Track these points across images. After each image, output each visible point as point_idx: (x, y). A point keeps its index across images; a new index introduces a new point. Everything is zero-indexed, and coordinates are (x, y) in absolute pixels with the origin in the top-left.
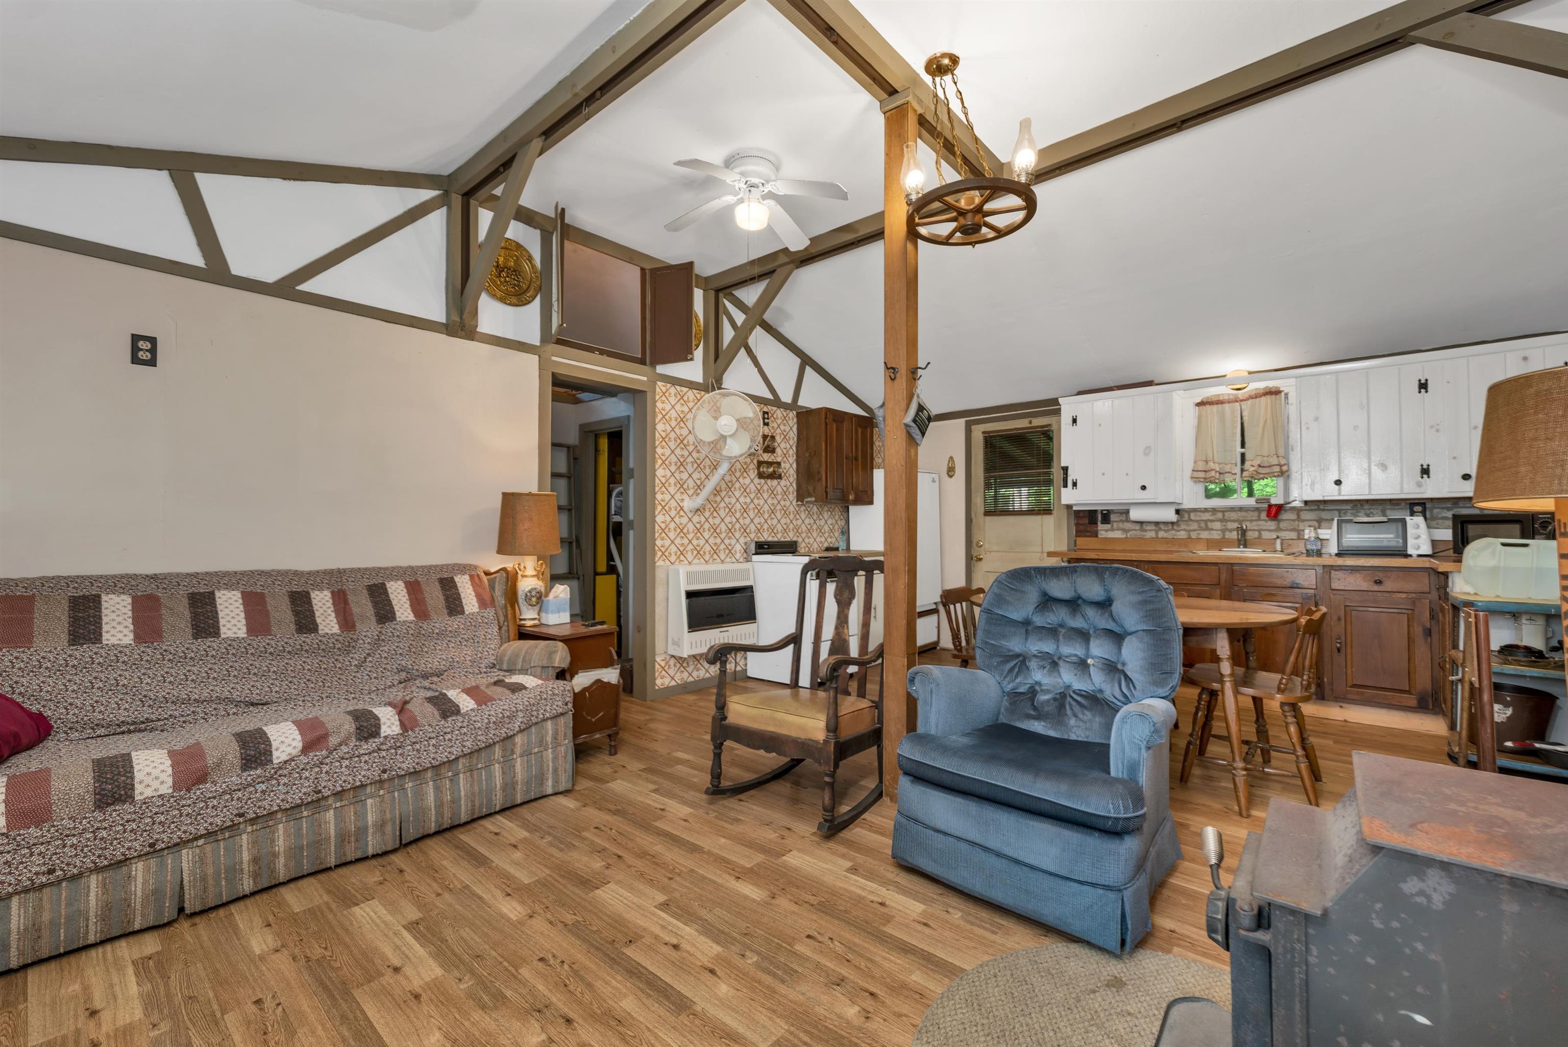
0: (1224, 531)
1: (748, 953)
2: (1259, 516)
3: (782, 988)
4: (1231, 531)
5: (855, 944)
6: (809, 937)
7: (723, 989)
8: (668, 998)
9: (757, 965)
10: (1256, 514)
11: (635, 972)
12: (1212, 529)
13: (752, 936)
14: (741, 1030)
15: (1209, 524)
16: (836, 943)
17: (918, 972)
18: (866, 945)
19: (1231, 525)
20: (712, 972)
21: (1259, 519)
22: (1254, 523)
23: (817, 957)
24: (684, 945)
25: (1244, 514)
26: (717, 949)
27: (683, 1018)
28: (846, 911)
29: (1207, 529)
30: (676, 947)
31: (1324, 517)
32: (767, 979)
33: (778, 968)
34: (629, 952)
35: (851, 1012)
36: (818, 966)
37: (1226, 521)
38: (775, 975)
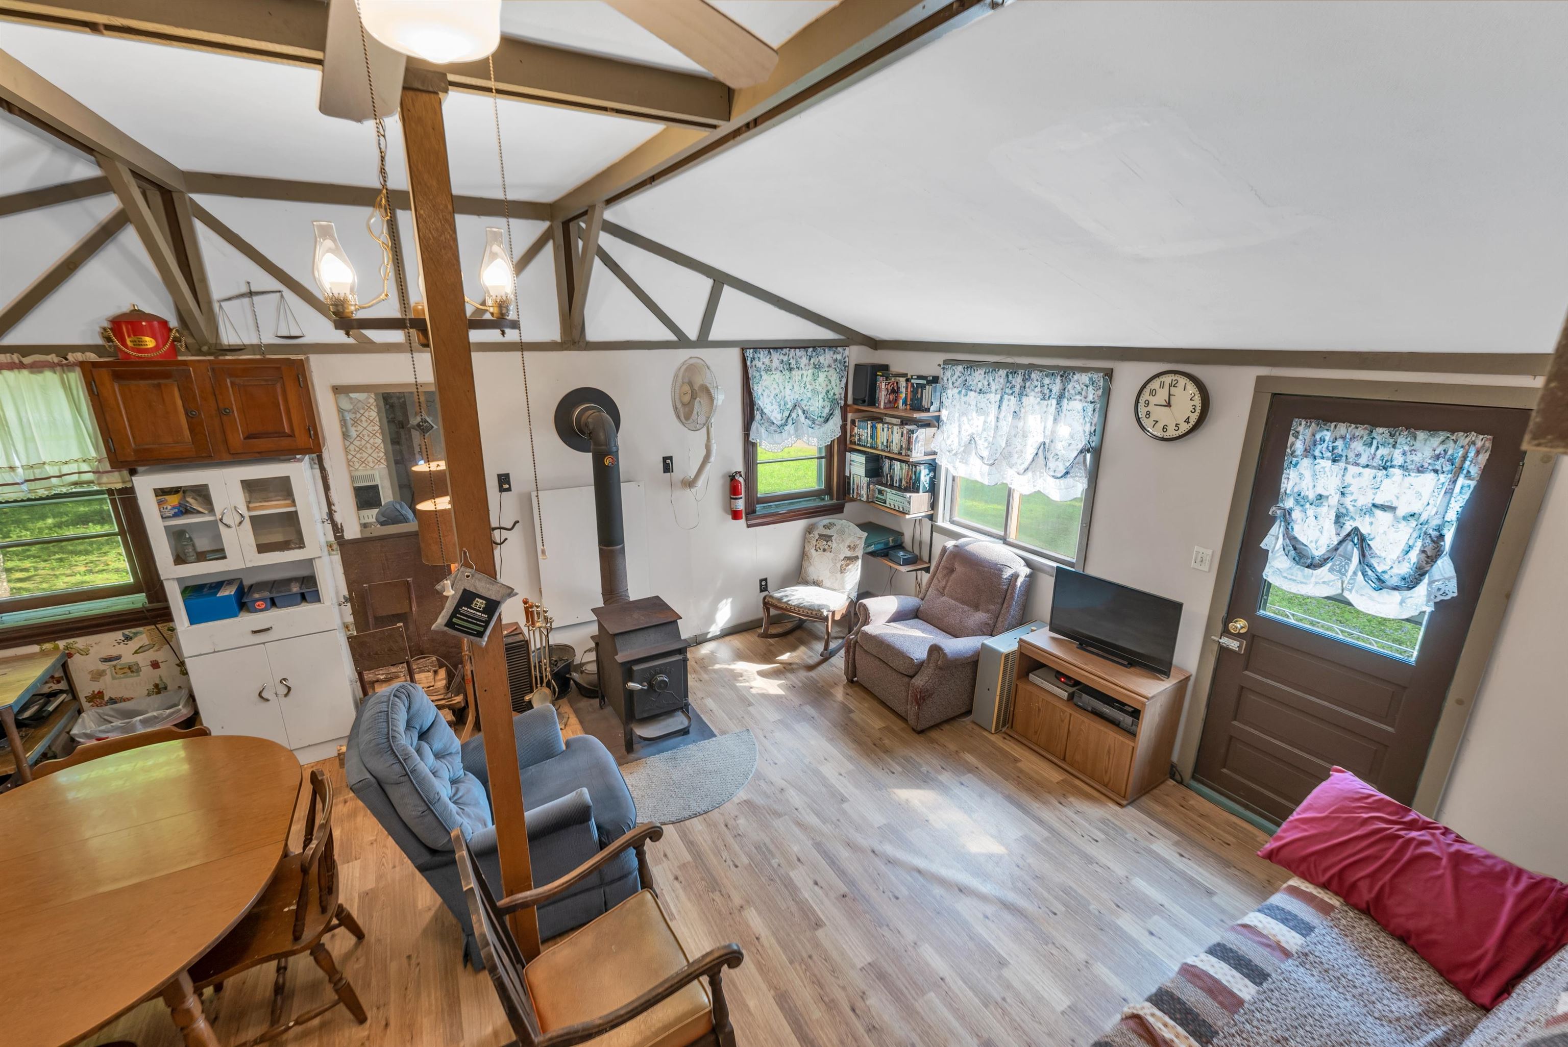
1: (776, 866)
3: (767, 841)
5: (714, 854)
6: (736, 867)
7: (796, 848)
8: (825, 852)
9: (773, 856)
11: (841, 872)
13: (769, 878)
14: (793, 826)
16: (724, 858)
17: (696, 829)
18: (709, 852)
20: (799, 860)
23: (740, 853)
24: (811, 883)
26: (792, 874)
27: (818, 839)
28: (703, 879)
30: (816, 883)
32: (772, 847)
33: (764, 853)
34: (844, 889)
35: (742, 821)
36: (742, 847)
38: (767, 848)
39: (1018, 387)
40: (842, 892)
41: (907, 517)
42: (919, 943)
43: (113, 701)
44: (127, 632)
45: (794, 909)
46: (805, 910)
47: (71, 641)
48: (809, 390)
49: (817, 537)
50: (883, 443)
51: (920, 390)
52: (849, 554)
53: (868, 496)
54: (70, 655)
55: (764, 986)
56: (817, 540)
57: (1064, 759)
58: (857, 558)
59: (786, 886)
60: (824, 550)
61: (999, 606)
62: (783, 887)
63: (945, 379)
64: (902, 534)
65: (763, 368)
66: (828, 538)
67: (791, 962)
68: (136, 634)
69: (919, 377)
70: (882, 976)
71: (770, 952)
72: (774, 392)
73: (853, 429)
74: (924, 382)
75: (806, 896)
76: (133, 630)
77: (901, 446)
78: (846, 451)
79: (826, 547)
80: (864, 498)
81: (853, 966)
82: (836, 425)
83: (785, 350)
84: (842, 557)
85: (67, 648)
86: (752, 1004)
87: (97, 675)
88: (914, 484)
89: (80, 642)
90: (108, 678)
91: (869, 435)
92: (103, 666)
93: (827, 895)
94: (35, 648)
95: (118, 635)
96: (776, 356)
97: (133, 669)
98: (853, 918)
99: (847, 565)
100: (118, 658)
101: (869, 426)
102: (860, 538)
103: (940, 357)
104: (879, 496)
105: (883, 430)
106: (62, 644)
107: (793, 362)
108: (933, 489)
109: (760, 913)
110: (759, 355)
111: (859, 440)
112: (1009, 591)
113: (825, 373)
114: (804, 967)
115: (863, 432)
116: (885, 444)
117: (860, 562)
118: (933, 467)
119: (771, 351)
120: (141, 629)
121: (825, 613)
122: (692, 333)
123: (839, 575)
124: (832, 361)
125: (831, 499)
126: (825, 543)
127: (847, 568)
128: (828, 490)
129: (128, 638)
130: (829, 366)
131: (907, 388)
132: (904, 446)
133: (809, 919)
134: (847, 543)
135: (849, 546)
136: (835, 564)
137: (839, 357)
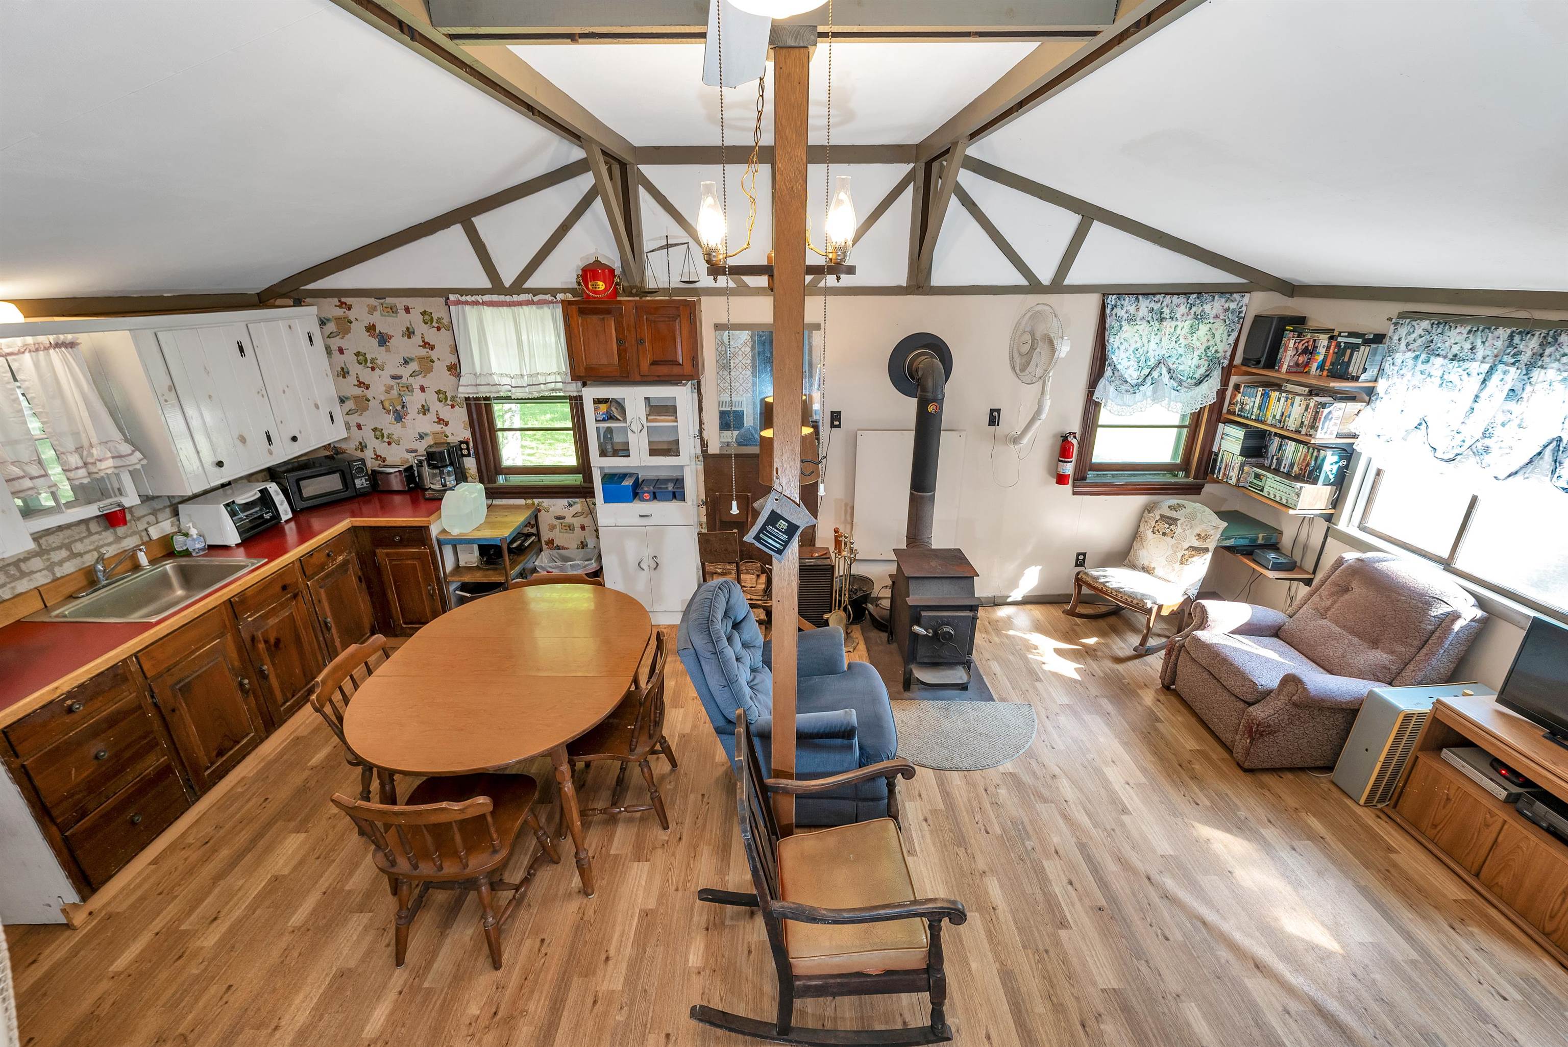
0: (50, 568)
1: (1029, 848)
2: (88, 529)
3: (1026, 820)
4: (61, 563)
5: (967, 811)
6: (988, 833)
7: (1056, 840)
8: (1089, 855)
9: (1029, 838)
10: (83, 527)
11: (1103, 884)
12: (33, 572)
13: (1019, 856)
14: (1059, 817)
15: (23, 566)
16: (976, 819)
17: (954, 783)
18: (963, 809)
19: (57, 556)
20: (1057, 852)
21: (90, 534)
22: (86, 541)
23: (995, 821)
24: (1065, 881)
25: (67, 532)
26: (1046, 863)
27: (1084, 840)
28: (951, 831)
29: (23, 575)
30: (1071, 883)
31: (158, 507)
32: (1029, 828)
33: (1019, 830)
34: (1103, 902)
35: (1003, 791)
36: (997, 817)
37: (47, 552)
38: (1024, 828)
39: (1529, 353)
40: (1099, 904)
41: (1291, 512)
42: (1183, 998)
43: (558, 548)
44: (570, 500)
45: (1040, 897)
46: (1052, 904)
47: (540, 500)
48: (1182, 345)
49: (1158, 517)
50: (1274, 416)
51: (1349, 351)
52: (1196, 544)
53: (1238, 479)
54: (539, 511)
55: (990, 956)
56: (1157, 522)
57: (1477, 875)
58: (1206, 550)
59: (1035, 872)
60: (1164, 534)
61: (1413, 650)
62: (1032, 872)
63: (1396, 338)
64: (1281, 533)
65: (1125, 316)
66: (1172, 521)
67: (1024, 947)
68: (575, 503)
69: (1351, 335)
70: (1126, 1009)
71: (1004, 927)
72: (1134, 346)
73: (1235, 395)
74: (1359, 341)
75: (1057, 891)
76: (574, 500)
77: (1302, 423)
78: (1219, 420)
79: (1168, 531)
80: (1233, 481)
81: (1094, 984)
82: (1211, 389)
83: (1158, 296)
84: (1186, 546)
85: (538, 505)
86: (974, 966)
87: (552, 528)
88: (1311, 472)
89: (546, 502)
90: (557, 530)
91: (1257, 405)
92: (557, 522)
93: (1080, 900)
94: (522, 502)
95: (565, 502)
96: (1145, 304)
97: (570, 528)
98: (1105, 935)
99: (1191, 556)
100: (564, 518)
101: (1259, 394)
102: (1216, 528)
103: (1394, 308)
104: (1255, 481)
105: (1279, 400)
106: (536, 501)
107: (1166, 311)
108: (1341, 482)
109: (1002, 887)
110: (1123, 302)
111: (1241, 410)
112: (1437, 634)
113: (1210, 325)
114: (1037, 957)
115: (1251, 401)
116: (1278, 417)
117: (1209, 556)
118: (1348, 454)
119: (1140, 297)
120: (577, 500)
121: (1149, 605)
122: (1045, 276)
123: (1177, 566)
124: (1221, 311)
125: (1187, 476)
126: (1167, 526)
127: (1190, 560)
128: (1185, 465)
129: (570, 505)
130: (1217, 317)
131: (1328, 348)
132: (1306, 423)
133: (1054, 915)
134: (1197, 531)
135: (1199, 535)
136: (1175, 552)
137: (1233, 306)
